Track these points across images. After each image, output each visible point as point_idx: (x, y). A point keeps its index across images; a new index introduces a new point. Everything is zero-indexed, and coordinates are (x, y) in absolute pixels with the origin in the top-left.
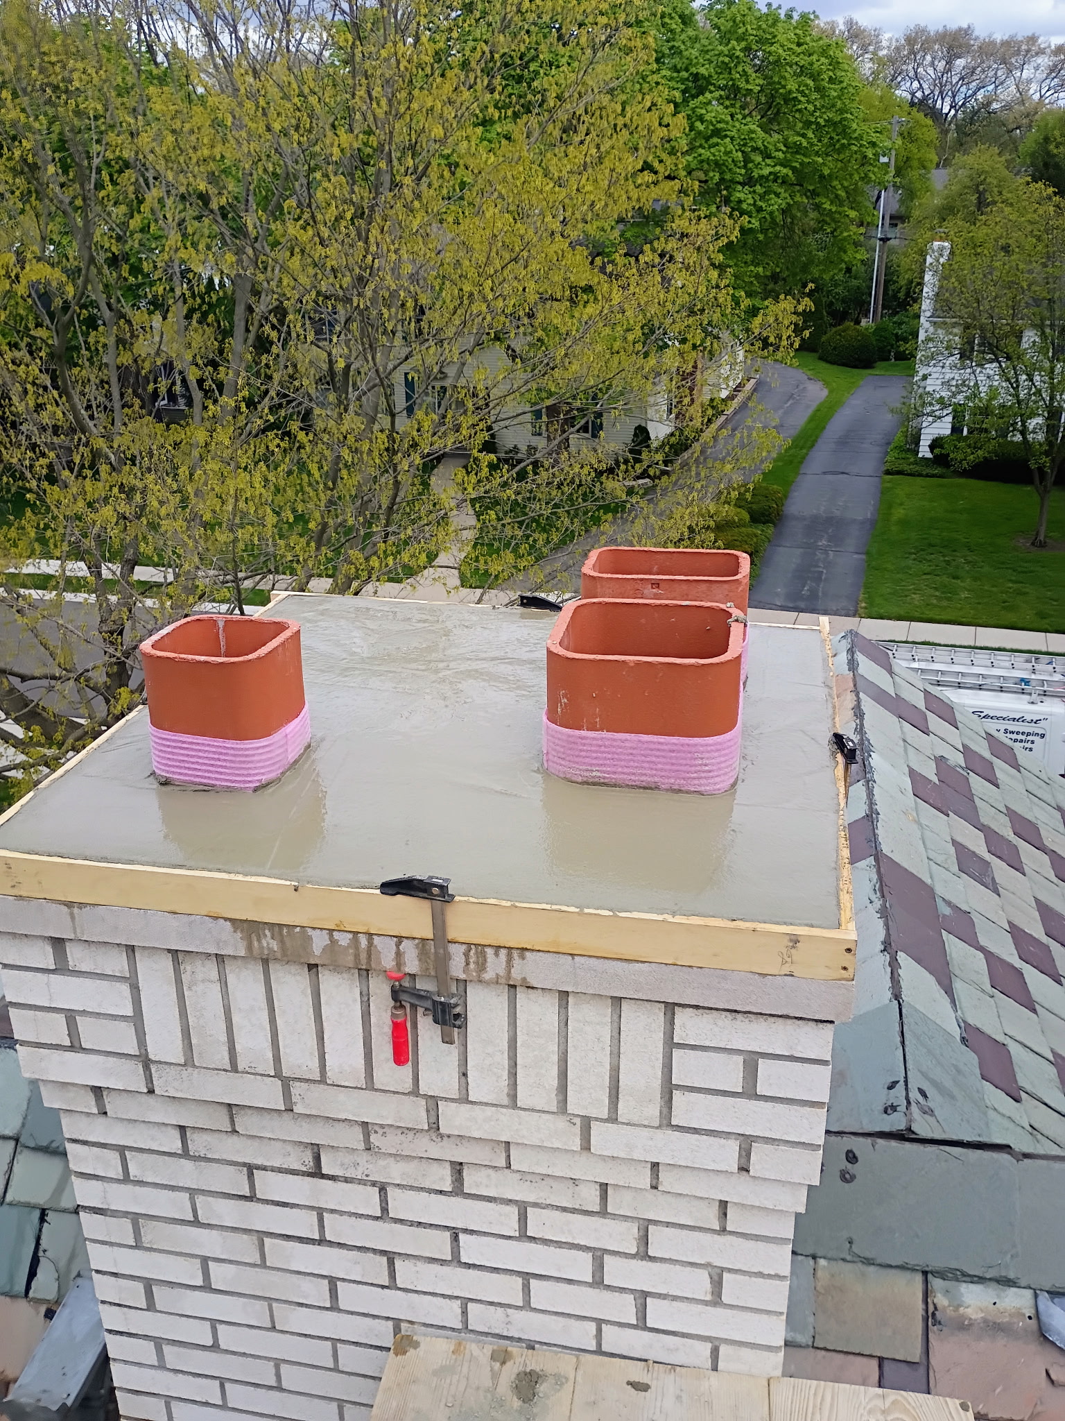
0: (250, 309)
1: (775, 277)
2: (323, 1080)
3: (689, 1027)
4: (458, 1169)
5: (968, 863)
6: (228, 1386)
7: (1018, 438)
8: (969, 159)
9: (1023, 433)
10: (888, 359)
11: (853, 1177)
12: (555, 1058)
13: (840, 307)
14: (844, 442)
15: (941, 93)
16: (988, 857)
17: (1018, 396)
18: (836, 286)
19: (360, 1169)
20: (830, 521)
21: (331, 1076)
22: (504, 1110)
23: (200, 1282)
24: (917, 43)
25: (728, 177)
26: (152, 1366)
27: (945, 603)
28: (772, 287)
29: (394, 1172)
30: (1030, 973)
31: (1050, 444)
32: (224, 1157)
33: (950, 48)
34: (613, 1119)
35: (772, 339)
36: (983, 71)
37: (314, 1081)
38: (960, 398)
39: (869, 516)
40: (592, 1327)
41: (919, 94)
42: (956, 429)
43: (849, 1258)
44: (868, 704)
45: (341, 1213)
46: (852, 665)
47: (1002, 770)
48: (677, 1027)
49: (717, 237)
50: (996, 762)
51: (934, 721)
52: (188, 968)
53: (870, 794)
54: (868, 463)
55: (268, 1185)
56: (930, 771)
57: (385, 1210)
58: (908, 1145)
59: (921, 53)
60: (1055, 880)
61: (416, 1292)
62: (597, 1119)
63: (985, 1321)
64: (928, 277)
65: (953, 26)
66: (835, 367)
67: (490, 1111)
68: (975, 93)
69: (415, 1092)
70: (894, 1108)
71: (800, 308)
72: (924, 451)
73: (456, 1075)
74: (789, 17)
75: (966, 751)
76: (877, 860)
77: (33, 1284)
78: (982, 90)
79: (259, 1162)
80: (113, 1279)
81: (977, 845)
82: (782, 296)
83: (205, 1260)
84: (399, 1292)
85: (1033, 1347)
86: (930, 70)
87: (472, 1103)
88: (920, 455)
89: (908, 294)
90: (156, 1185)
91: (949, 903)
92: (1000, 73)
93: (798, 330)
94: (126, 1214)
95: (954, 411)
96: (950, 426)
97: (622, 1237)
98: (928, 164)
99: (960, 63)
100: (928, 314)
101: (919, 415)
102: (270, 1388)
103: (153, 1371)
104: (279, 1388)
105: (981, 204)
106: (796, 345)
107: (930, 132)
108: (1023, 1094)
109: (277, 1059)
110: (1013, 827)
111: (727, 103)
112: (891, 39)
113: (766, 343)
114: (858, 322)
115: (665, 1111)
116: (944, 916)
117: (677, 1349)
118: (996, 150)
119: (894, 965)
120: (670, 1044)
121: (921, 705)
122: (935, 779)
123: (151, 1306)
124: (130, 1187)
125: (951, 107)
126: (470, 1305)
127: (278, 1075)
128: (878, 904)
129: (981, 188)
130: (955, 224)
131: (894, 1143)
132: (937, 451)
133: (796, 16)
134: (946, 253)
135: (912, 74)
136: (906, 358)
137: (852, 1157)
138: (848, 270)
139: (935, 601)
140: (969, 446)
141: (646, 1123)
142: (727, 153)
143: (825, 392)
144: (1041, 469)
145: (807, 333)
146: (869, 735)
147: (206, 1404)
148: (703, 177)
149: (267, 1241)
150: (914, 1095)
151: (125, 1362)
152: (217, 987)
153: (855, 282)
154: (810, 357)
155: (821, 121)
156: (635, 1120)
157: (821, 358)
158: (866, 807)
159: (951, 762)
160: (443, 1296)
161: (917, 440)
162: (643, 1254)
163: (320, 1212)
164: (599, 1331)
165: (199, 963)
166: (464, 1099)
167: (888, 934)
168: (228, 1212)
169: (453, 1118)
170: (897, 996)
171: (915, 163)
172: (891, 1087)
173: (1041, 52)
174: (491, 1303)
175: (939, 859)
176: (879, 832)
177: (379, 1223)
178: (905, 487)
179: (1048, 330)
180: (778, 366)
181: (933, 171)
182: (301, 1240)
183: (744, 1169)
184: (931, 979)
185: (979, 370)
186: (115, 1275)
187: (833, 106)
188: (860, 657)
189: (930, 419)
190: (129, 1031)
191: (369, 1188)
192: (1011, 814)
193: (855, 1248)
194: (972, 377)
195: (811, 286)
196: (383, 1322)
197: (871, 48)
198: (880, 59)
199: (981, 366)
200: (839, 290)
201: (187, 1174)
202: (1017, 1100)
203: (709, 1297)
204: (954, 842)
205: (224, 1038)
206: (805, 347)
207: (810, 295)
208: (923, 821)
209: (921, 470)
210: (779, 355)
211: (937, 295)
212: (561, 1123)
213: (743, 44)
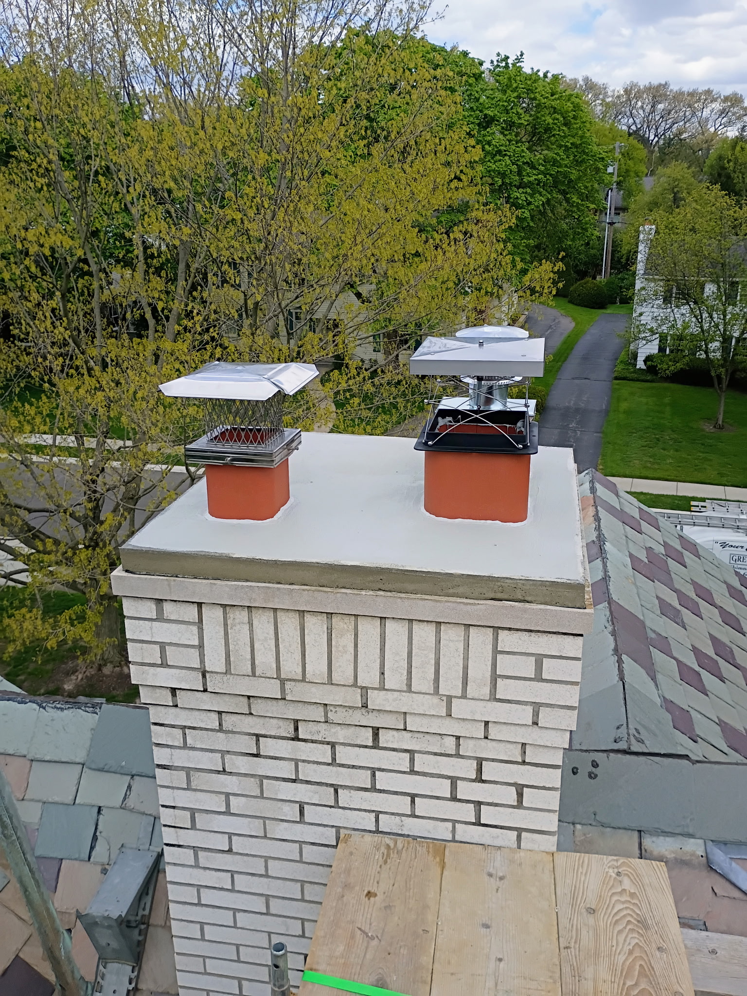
0: (188, 266)
1: (538, 247)
2: (303, 680)
3: (507, 640)
4: (376, 731)
5: (665, 609)
6: (236, 876)
7: (704, 356)
8: (668, 171)
9: (706, 352)
10: (615, 303)
11: (596, 776)
12: (433, 662)
13: (582, 268)
14: (585, 358)
15: (648, 126)
16: (679, 607)
17: (701, 327)
18: (579, 254)
19: (321, 735)
20: (577, 410)
21: (309, 677)
22: (404, 694)
23: (223, 809)
24: (631, 93)
25: (508, 181)
26: (191, 866)
27: (656, 466)
28: (537, 253)
29: (340, 735)
30: (705, 674)
31: (725, 359)
32: (244, 730)
33: (654, 97)
34: (464, 696)
35: (538, 288)
36: (676, 112)
37: (299, 681)
38: (664, 328)
39: (604, 407)
40: (449, 825)
41: (634, 128)
42: (662, 349)
43: (594, 823)
44: (602, 513)
45: (309, 762)
46: (593, 490)
47: (688, 557)
48: (499, 641)
49: (501, 223)
50: (686, 553)
51: (644, 526)
52: (232, 616)
53: (605, 566)
54: (603, 370)
55: (269, 747)
56: (643, 556)
57: (334, 759)
58: (628, 756)
59: (635, 100)
60: (722, 624)
61: (350, 809)
62: (456, 697)
63: (676, 859)
64: (641, 247)
65: (655, 83)
66: (579, 308)
67: (396, 694)
68: (671, 127)
69: (355, 685)
70: (621, 739)
71: (556, 269)
72: (640, 364)
73: (378, 674)
74: (545, 76)
75: (666, 545)
76: (609, 603)
77: (94, 853)
78: (676, 125)
79: (263, 732)
80: (172, 810)
81: (673, 600)
82: (544, 261)
83: (227, 795)
84: (340, 810)
85: (705, 873)
86: (641, 112)
87: (387, 690)
88: (638, 367)
89: (628, 259)
90: (202, 750)
91: (654, 631)
92: (687, 114)
93: (555, 283)
94: (183, 768)
95: (660, 336)
96: (657, 347)
97: (468, 769)
98: (640, 174)
99: (661, 106)
100: (642, 272)
101: (636, 339)
102: (261, 876)
103: (191, 870)
104: (267, 876)
105: (676, 200)
106: (554, 292)
107: (641, 152)
108: (699, 739)
109: (278, 668)
110: (695, 591)
111: (506, 133)
112: (614, 91)
113: (533, 291)
114: (594, 278)
115: (493, 690)
116: (651, 638)
117: (498, 837)
118: (686, 165)
119: (620, 661)
120: (496, 652)
121: (637, 516)
122: (646, 560)
123: (193, 827)
124: (187, 751)
125: (655, 136)
126: (381, 816)
127: (278, 678)
128: (610, 628)
129: (676, 190)
130: (659, 213)
131: (619, 756)
132: (649, 363)
133: (549, 75)
134: (653, 232)
135: (628, 114)
136: (627, 301)
137: (595, 765)
138: (588, 244)
139: (649, 465)
140: (670, 360)
141: (482, 698)
142: (506, 166)
143: (573, 324)
144: (719, 377)
145: (560, 285)
146: (604, 532)
147: (222, 889)
148: (490, 181)
149: (265, 781)
150: (632, 731)
151: (175, 864)
152: (246, 627)
153: (593, 252)
154: (563, 301)
155: (569, 145)
156: (476, 696)
157: (570, 302)
158: (602, 574)
159: (656, 551)
160: (365, 811)
161: (635, 356)
162: (479, 779)
163: (297, 762)
164: (454, 827)
165: (237, 613)
166: (382, 688)
167: (616, 645)
168: (242, 764)
169: (376, 699)
170: (622, 679)
171: (632, 174)
172: (618, 728)
173: (714, 100)
174: (393, 814)
175: (648, 606)
176: (611, 587)
177: (330, 767)
178: (627, 389)
179: (721, 284)
180: (541, 307)
181: (644, 179)
182: (285, 780)
183: (535, 723)
184: (643, 672)
185: (676, 310)
186: (174, 807)
187: (577, 134)
188: (598, 486)
189: (644, 342)
190: (195, 653)
191: (325, 746)
192: (694, 583)
193: (597, 818)
194: (672, 314)
195: (562, 254)
196: (330, 829)
197: (601, 97)
198: (607, 104)
199: (677, 306)
200: (582, 256)
201: (220, 741)
202: (695, 742)
203: (515, 804)
204: (658, 597)
205: (249, 657)
206: (560, 294)
207: (562, 260)
208: (638, 584)
209: (638, 377)
210: (542, 299)
211: (648, 259)
212: (435, 700)
213: (515, 94)
